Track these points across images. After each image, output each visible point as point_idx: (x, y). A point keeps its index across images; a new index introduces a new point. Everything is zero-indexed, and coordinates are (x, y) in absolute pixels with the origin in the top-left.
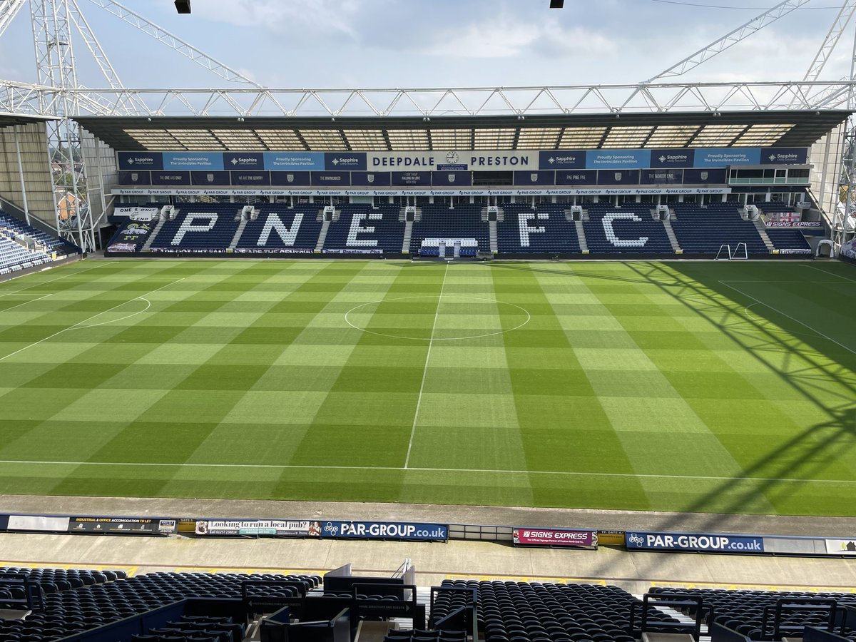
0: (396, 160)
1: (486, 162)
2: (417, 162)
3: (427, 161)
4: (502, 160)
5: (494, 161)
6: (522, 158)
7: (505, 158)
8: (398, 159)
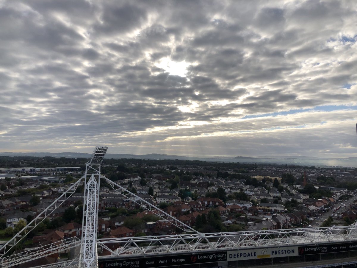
0: (239, 255)
1: (278, 253)
2: (249, 255)
3: (253, 255)
4: (284, 252)
5: (281, 252)
6: (292, 250)
7: (285, 251)
8: (241, 254)
